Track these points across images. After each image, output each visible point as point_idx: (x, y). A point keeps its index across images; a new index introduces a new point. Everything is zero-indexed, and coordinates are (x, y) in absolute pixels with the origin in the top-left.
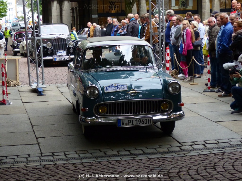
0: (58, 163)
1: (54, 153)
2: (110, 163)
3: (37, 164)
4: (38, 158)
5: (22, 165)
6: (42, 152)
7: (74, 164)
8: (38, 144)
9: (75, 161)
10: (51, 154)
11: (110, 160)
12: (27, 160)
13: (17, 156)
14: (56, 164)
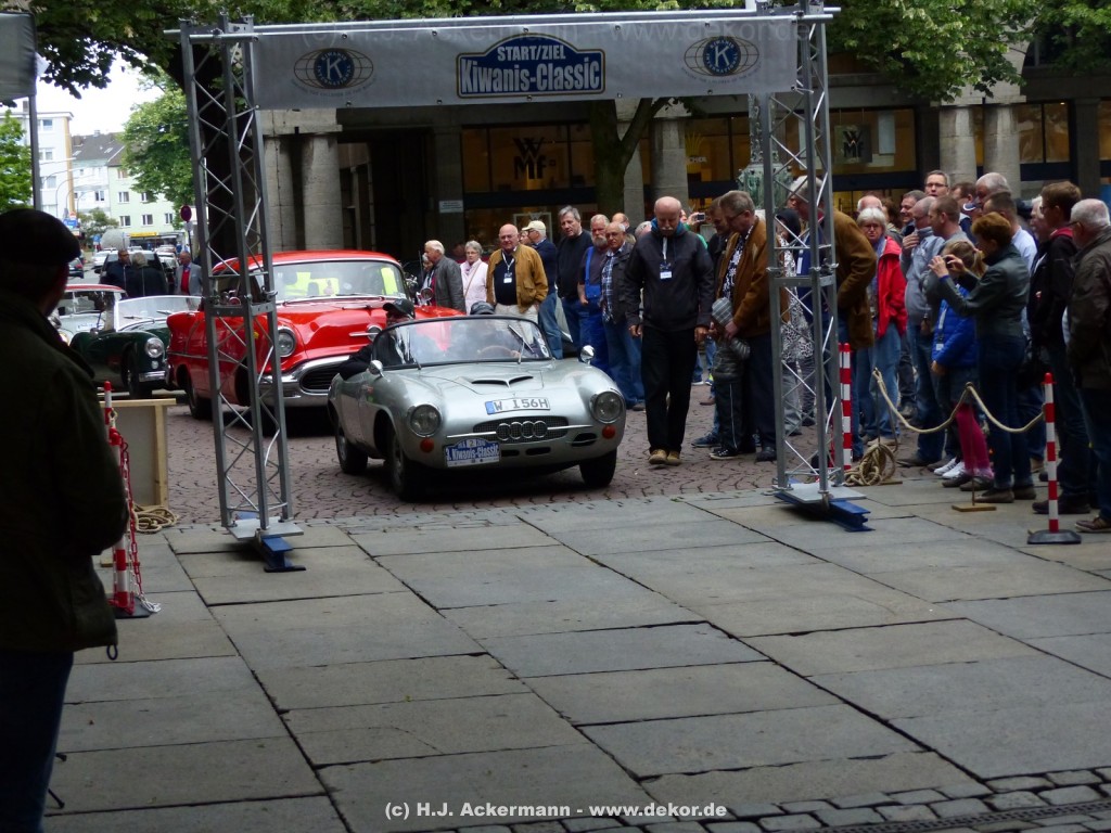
6: (355, 830)
8: (327, 792)
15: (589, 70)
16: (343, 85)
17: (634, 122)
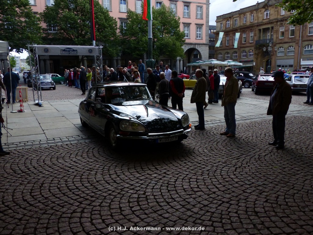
0: (58, 144)
1: (55, 139)
2: (86, 143)
3: (46, 145)
4: (46, 142)
5: (37, 146)
6: (48, 138)
7: (67, 145)
8: (44, 133)
9: (67, 143)
10: (53, 139)
11: (86, 141)
12: (40, 143)
13: (34, 141)
14: (57, 145)
15: (76, 52)
16: (47, 52)
17: (81, 59)
